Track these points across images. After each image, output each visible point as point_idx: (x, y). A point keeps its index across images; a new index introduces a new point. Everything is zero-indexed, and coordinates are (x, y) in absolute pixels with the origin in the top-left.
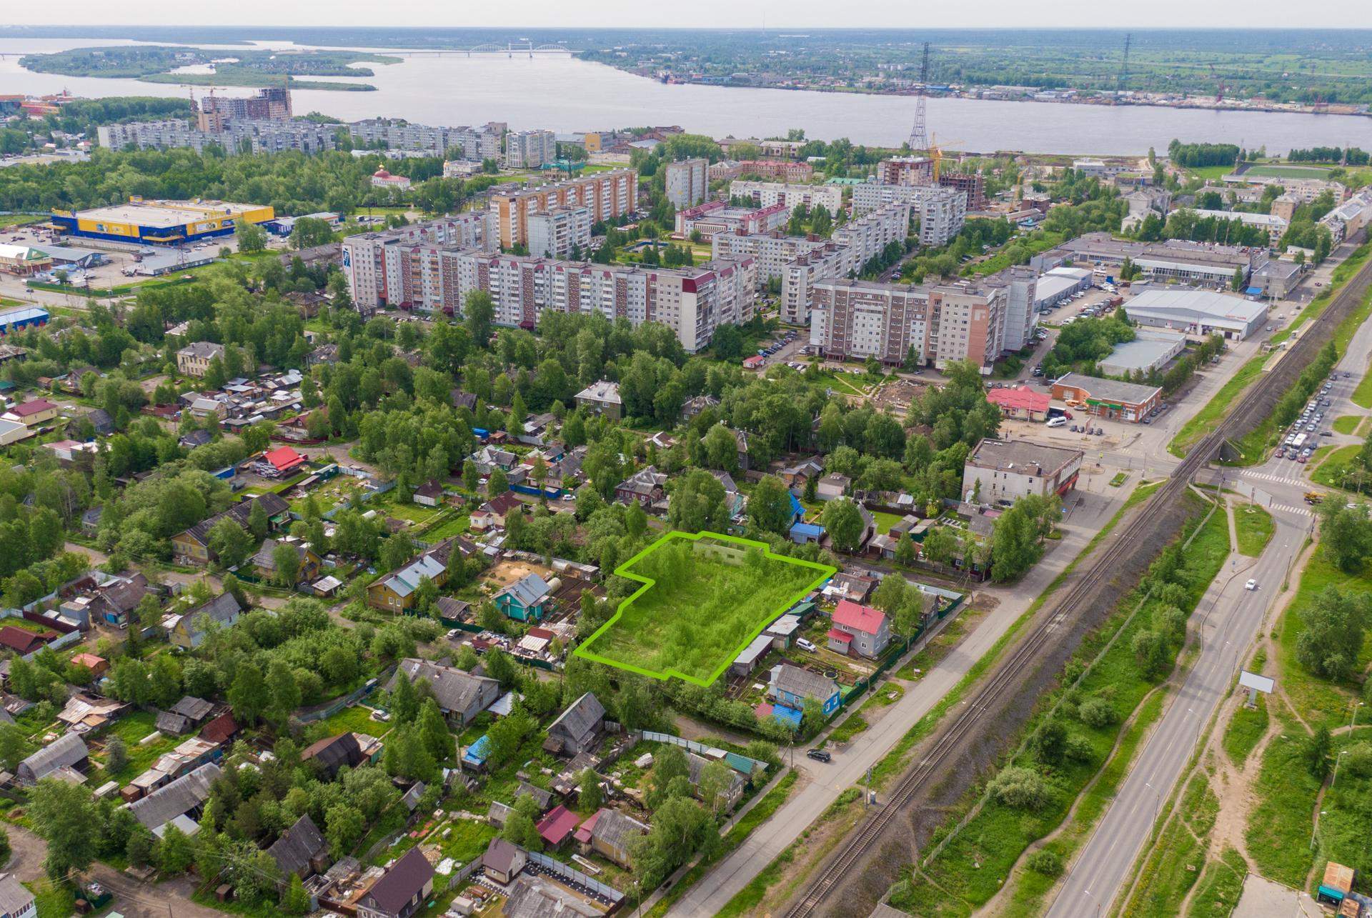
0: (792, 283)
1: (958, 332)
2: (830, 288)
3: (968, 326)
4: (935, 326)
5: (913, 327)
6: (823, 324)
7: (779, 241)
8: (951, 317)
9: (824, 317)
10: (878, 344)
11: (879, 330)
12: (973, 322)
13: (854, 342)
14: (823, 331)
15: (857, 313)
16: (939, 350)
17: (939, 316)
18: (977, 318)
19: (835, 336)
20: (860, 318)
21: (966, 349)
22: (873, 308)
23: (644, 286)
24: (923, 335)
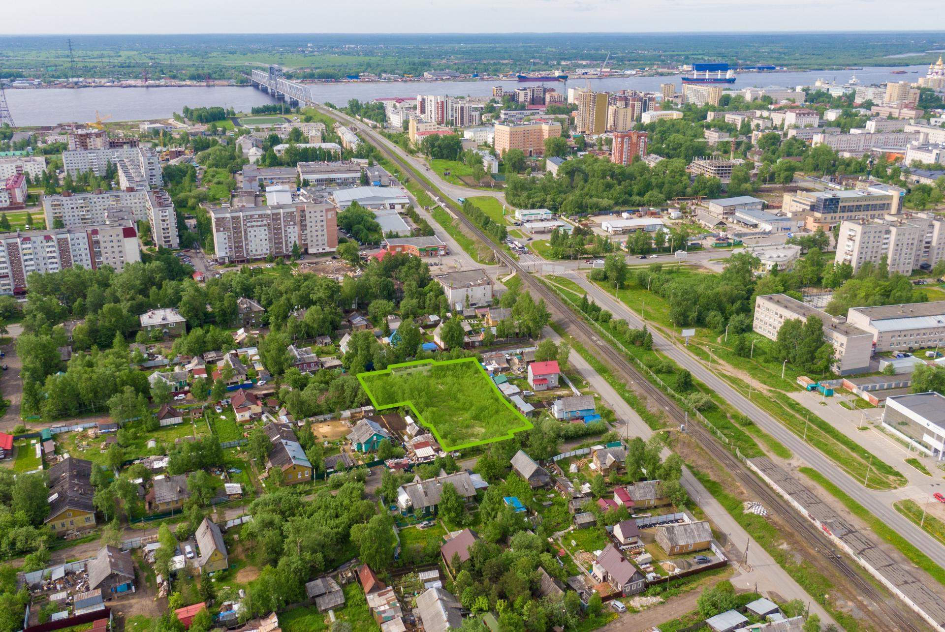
0: (164, 221)
1: (319, 228)
2: (228, 215)
3: (324, 223)
4: (303, 227)
5: (289, 230)
6: (226, 241)
7: (105, 196)
8: (313, 219)
9: (226, 236)
10: (267, 247)
11: (267, 237)
12: (327, 220)
13: (250, 248)
14: (227, 246)
15: (249, 229)
16: (308, 241)
17: (305, 220)
18: (329, 217)
19: (236, 247)
20: (252, 232)
21: (325, 237)
22: (260, 223)
23: (86, 240)
24: (296, 235)
